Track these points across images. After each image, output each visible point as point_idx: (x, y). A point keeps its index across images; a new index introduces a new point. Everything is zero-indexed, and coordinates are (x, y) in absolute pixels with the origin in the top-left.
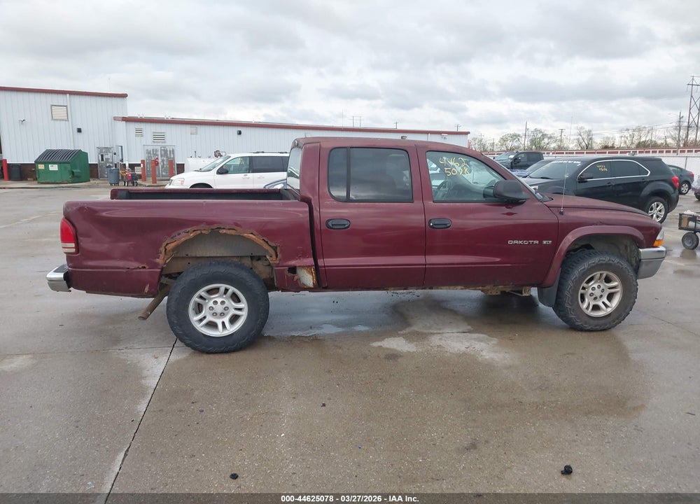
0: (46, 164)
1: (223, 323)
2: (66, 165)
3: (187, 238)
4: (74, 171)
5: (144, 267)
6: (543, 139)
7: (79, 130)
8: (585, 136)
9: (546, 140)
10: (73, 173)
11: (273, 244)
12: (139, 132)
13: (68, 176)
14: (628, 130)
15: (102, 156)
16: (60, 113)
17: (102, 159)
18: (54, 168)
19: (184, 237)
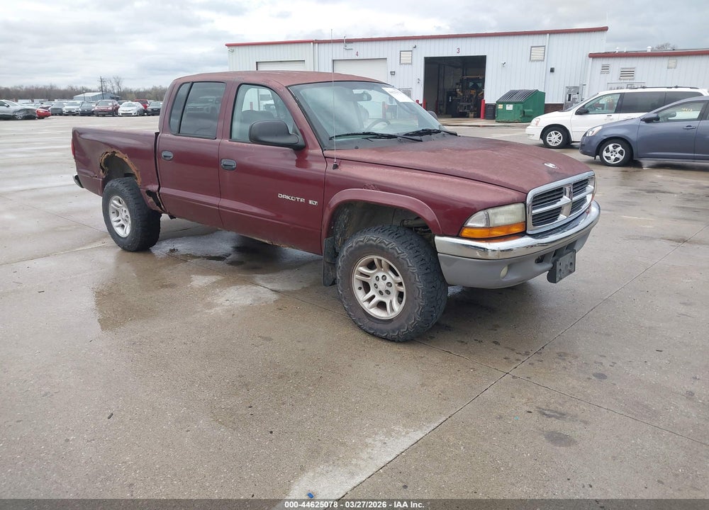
0: (504, 103)
2: (519, 105)
4: (525, 110)
5: (96, 177)
7: (552, 70)
10: (524, 112)
12: (605, 68)
13: (519, 116)
15: (570, 95)
16: (538, 54)
17: (569, 100)
18: (510, 107)
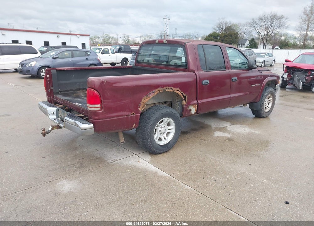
1: (164, 137)
3: (154, 95)
5: (133, 114)
6: (109, 39)
8: (127, 38)
9: (110, 39)
11: (184, 95)
14: (143, 36)
19: (152, 95)
